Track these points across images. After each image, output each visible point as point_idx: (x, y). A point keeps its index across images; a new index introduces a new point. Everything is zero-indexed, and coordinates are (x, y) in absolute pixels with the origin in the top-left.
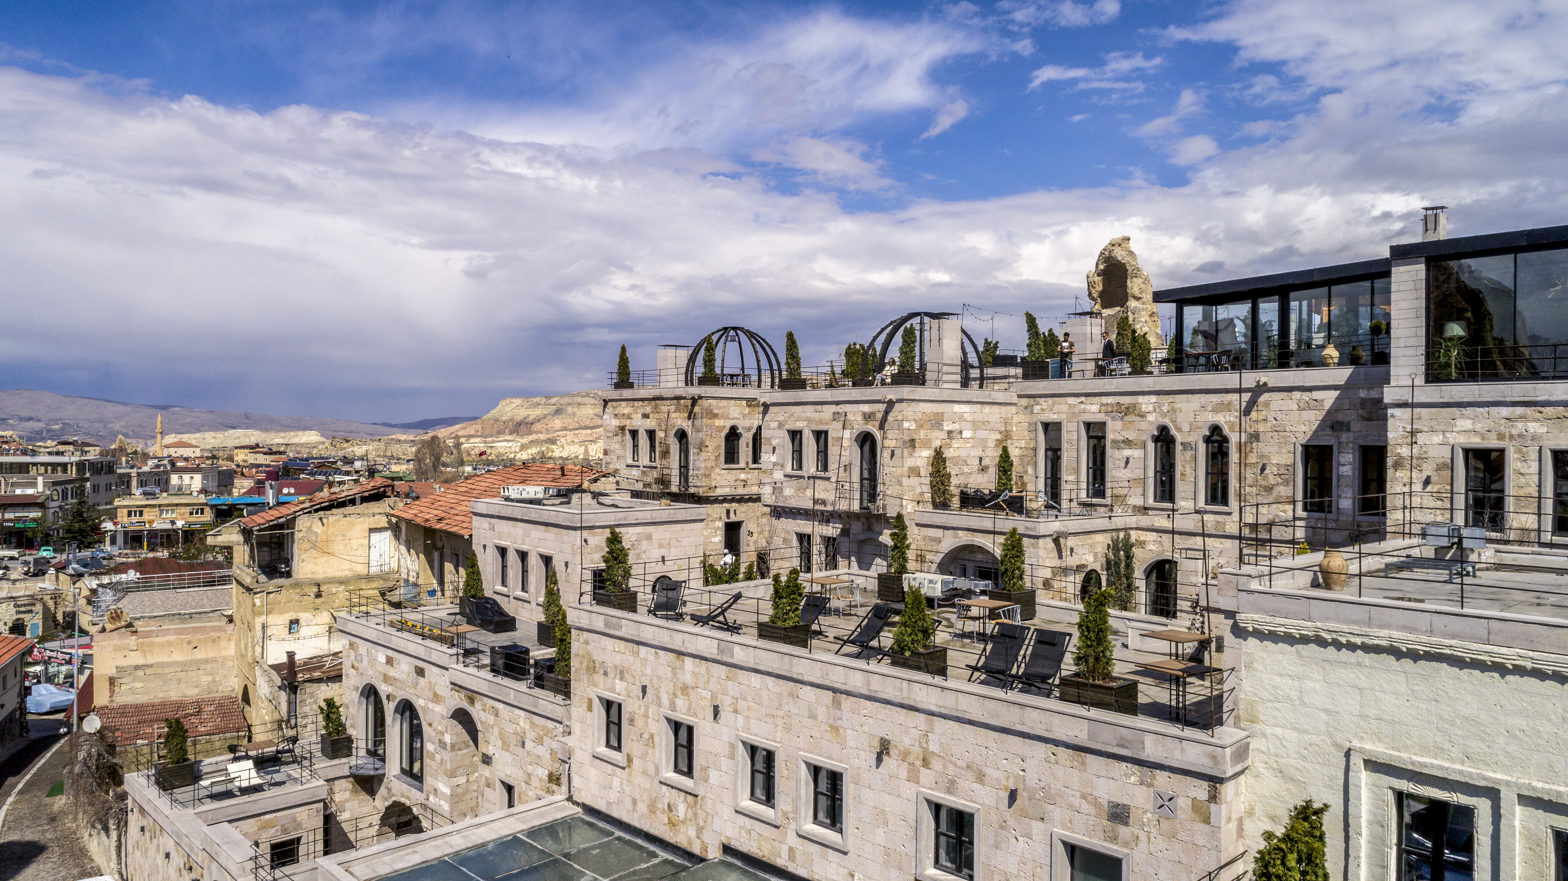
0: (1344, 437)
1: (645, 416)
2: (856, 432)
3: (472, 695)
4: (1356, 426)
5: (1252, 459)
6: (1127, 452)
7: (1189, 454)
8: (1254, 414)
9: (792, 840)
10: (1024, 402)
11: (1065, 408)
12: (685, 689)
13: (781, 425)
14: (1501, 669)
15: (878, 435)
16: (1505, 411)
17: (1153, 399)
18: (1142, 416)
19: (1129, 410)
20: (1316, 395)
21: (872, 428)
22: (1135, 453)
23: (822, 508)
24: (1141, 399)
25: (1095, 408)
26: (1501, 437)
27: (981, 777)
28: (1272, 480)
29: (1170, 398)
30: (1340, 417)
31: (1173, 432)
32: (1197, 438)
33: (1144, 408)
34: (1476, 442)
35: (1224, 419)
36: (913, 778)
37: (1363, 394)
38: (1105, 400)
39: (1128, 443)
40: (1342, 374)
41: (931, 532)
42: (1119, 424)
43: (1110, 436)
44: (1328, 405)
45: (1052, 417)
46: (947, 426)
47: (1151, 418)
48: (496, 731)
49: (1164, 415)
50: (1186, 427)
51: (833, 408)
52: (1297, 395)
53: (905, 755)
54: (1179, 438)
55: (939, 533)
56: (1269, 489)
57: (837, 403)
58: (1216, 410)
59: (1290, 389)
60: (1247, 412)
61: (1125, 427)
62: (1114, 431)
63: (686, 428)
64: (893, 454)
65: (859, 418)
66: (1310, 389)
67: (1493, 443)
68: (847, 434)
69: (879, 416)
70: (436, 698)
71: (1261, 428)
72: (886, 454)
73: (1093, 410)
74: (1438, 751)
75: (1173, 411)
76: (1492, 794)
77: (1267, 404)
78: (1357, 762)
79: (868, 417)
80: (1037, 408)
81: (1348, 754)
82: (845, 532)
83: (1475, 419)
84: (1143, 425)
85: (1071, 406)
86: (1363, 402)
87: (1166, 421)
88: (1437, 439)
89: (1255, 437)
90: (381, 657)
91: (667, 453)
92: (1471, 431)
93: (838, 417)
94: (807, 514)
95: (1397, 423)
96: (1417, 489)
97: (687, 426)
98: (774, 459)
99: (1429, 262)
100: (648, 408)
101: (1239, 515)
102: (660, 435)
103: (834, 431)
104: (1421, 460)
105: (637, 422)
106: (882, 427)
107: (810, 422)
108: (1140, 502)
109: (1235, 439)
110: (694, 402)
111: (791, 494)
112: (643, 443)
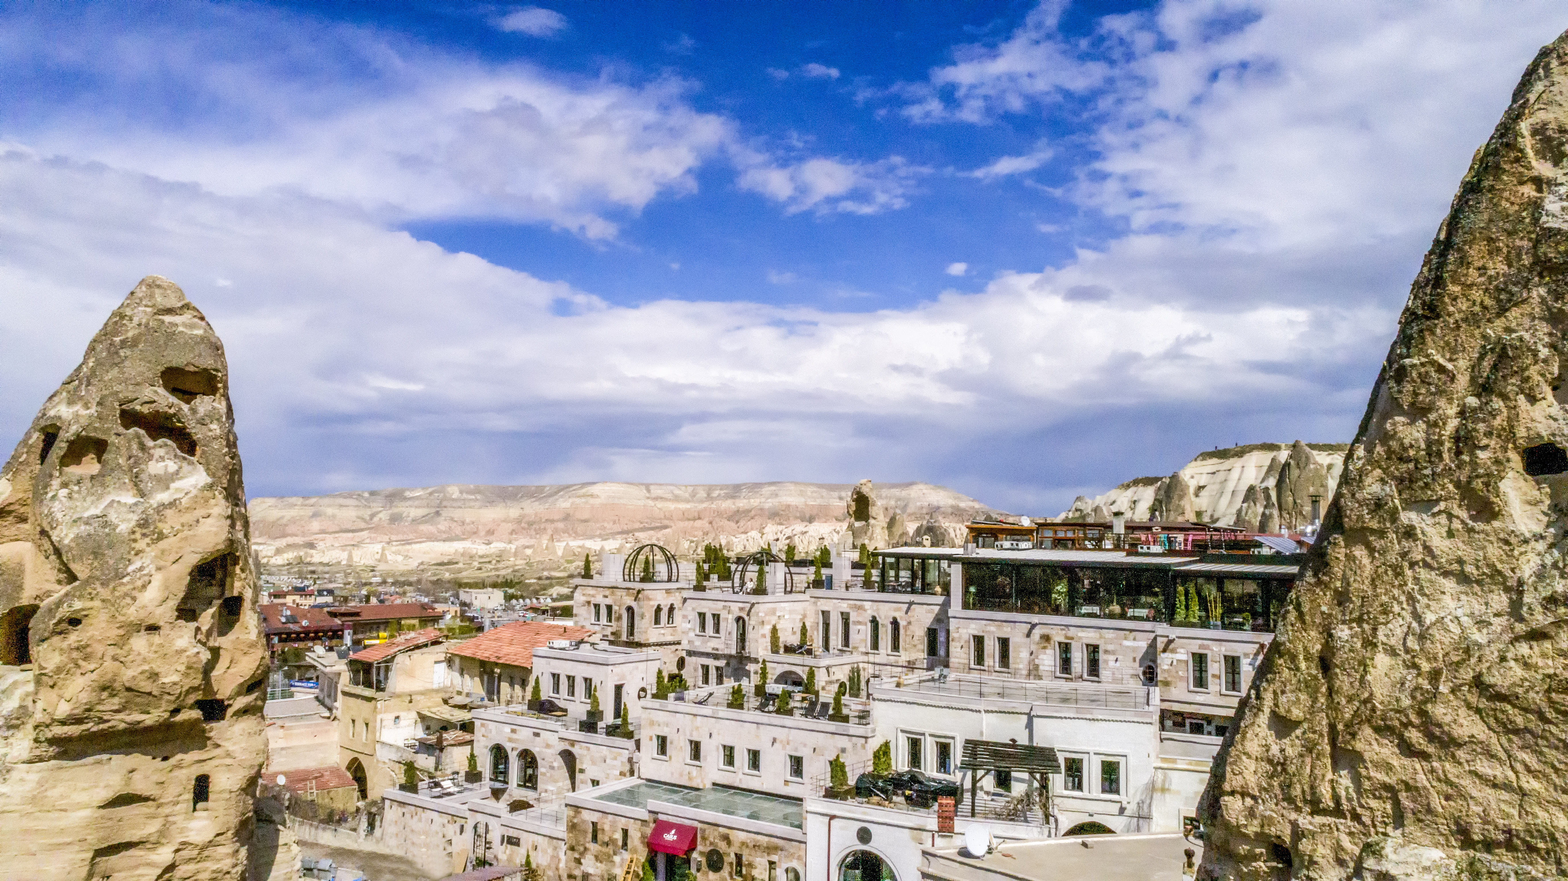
0: (939, 626)
1: (605, 596)
2: (735, 616)
3: (573, 743)
5: (909, 632)
6: (859, 627)
7: (884, 629)
8: (909, 614)
9: (741, 776)
10: (813, 600)
11: (831, 604)
12: (697, 728)
13: (693, 609)
15: (746, 618)
16: (984, 622)
17: (870, 603)
18: (865, 610)
20: (933, 607)
21: (744, 615)
22: (862, 628)
23: (715, 652)
24: (865, 603)
26: (984, 631)
27: (805, 745)
28: (916, 642)
29: (877, 604)
30: (937, 617)
31: (878, 619)
32: (888, 623)
33: (866, 607)
34: (976, 633)
36: (784, 748)
37: (944, 609)
38: (849, 602)
39: (859, 623)
40: (939, 600)
41: (775, 664)
42: (855, 614)
43: (852, 619)
44: (934, 612)
46: (778, 614)
47: (869, 612)
48: (588, 757)
49: (874, 611)
50: (883, 617)
51: (723, 603)
52: (925, 606)
53: (781, 742)
54: (880, 622)
56: (915, 646)
57: (725, 601)
58: (895, 610)
59: (922, 604)
60: (907, 613)
61: (858, 615)
62: (853, 617)
63: (634, 606)
64: (753, 627)
65: (737, 609)
66: (930, 604)
67: (981, 634)
68: (730, 616)
69: (747, 609)
70: (548, 746)
71: (911, 619)
72: (750, 627)
73: (844, 606)
74: (914, 726)
75: (878, 609)
77: (914, 609)
79: (741, 609)
80: (819, 603)
82: (728, 664)
83: (976, 624)
84: (866, 615)
85: (834, 603)
86: (944, 612)
87: (875, 614)
88: (966, 631)
89: (909, 623)
90: (507, 729)
91: (619, 618)
92: (974, 628)
93: (724, 607)
94: (707, 655)
95: (953, 624)
96: (959, 649)
97: (634, 604)
98: (689, 626)
99: (963, 564)
100: (607, 592)
101: (904, 657)
102: (615, 608)
103: (723, 615)
104: (960, 638)
105: (599, 599)
106: (748, 615)
107: (710, 609)
108: (864, 650)
109: (902, 623)
110: (639, 592)
111: (699, 645)
112: (603, 611)
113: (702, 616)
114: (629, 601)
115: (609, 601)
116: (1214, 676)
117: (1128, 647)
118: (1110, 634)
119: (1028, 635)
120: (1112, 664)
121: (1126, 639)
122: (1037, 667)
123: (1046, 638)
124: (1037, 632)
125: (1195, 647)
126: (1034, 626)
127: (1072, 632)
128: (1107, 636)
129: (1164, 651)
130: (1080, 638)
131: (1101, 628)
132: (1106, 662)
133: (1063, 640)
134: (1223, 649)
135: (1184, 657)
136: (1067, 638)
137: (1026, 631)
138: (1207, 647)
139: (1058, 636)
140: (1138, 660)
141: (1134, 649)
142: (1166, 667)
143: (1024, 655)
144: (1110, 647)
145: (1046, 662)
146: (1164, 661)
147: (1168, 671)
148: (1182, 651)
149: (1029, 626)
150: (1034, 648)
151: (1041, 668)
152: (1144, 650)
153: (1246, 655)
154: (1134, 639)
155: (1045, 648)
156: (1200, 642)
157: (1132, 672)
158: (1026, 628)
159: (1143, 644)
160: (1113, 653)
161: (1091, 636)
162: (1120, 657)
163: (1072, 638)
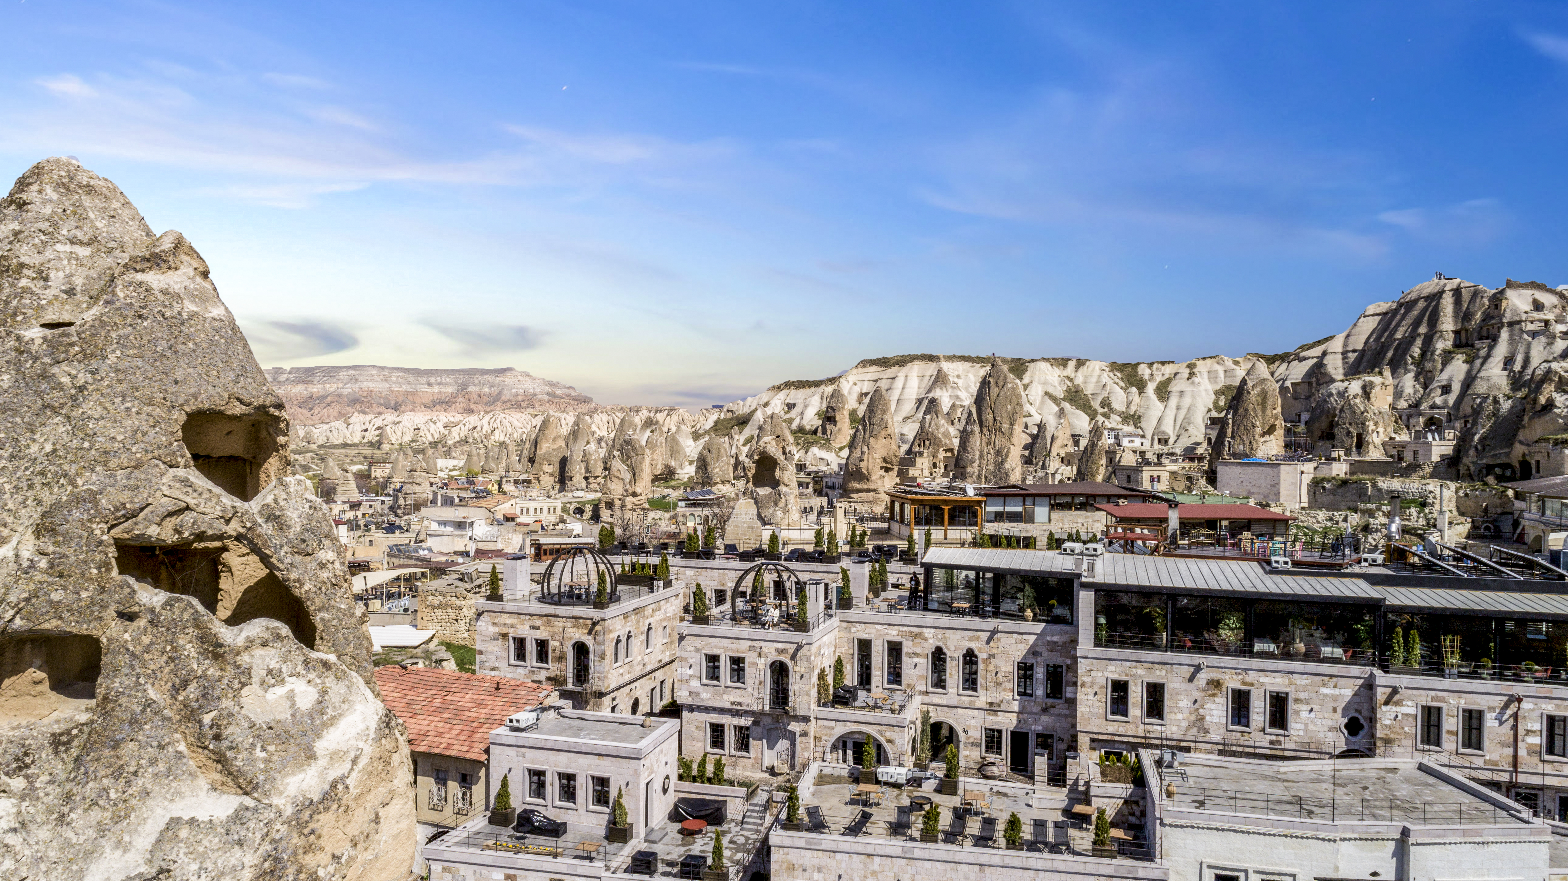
0: (1039, 659)
1: (533, 627)
2: (770, 661)
4: (1045, 654)
5: (991, 667)
6: (916, 660)
7: (954, 663)
8: (991, 644)
10: (845, 625)
11: (874, 631)
13: (697, 650)
14: (1249, 833)
15: (790, 664)
16: (1128, 664)
17: (933, 630)
18: (926, 640)
19: (916, 636)
20: (1025, 636)
21: (784, 659)
22: (922, 661)
23: (739, 707)
24: (925, 630)
25: (895, 633)
26: (1127, 675)
28: (1001, 679)
29: (943, 631)
30: (1037, 649)
31: (945, 650)
32: (959, 654)
33: (927, 635)
34: (1116, 677)
35: (973, 645)
37: (1048, 638)
38: (901, 628)
39: (916, 654)
40: (1039, 627)
41: (826, 723)
42: (910, 643)
43: (905, 650)
44: (1031, 642)
45: (865, 636)
46: (822, 652)
47: (931, 641)
49: (939, 640)
50: (953, 648)
51: (750, 643)
52: (1015, 635)
54: (948, 653)
55: (833, 723)
56: (1000, 684)
57: (753, 640)
58: (971, 639)
59: (1012, 633)
60: (988, 642)
61: (915, 645)
62: (907, 647)
63: (587, 642)
64: (802, 677)
65: (773, 651)
66: (1022, 634)
67: (1123, 678)
68: (762, 660)
69: (791, 652)
71: (995, 651)
72: (798, 676)
73: (893, 634)
74: (1229, 859)
75: (945, 638)
76: (1246, 872)
77: (998, 639)
78: (1204, 866)
79: (780, 651)
80: (853, 630)
81: (1201, 864)
82: (756, 723)
83: (1116, 666)
84: (926, 645)
85: (878, 630)
86: (1049, 642)
87: (941, 644)
88: (1100, 674)
89: (992, 656)
90: (497, 875)
91: (562, 658)
92: (1114, 672)
93: (751, 648)
94: (722, 711)
95: (1083, 666)
96: (1091, 697)
97: (588, 640)
98: (690, 672)
99: (1096, 591)
100: (538, 622)
101: (983, 698)
102: (553, 644)
103: (750, 658)
104: (1093, 683)
105: (523, 630)
106: (793, 657)
107: (727, 649)
108: (924, 689)
109: (982, 656)
110: (594, 624)
111: (707, 697)
112: (531, 649)
113: (713, 659)
114: (579, 635)
115: (542, 634)
116: (1449, 732)
117: (1326, 695)
118: (1303, 681)
119: (1191, 679)
120: (1304, 714)
121: (1324, 685)
122: (1202, 719)
123: (1216, 684)
124: (1203, 677)
125: (1426, 699)
126: (1198, 668)
127: (1252, 677)
128: (1298, 682)
129: (1387, 703)
130: (1262, 684)
131: (1292, 673)
132: (1297, 712)
133: (1238, 686)
134: (1463, 702)
135: (1412, 711)
136: (1243, 683)
137: (1188, 676)
138: (1443, 700)
139: (1233, 682)
140: (1339, 710)
141: (1335, 698)
142: (1388, 722)
143: (1185, 703)
144: (1303, 696)
145: (1215, 713)
146: (1386, 715)
147: (1390, 727)
148: (1410, 703)
149: (1192, 669)
150: (1197, 695)
151: (1208, 718)
152: (1347, 699)
153: (1492, 709)
154: (1335, 686)
155: (1213, 695)
156: (1433, 693)
157: (1330, 723)
158: (1187, 671)
159: (1346, 691)
160: (1307, 702)
161: (1277, 683)
162: (1316, 707)
163: (1252, 685)
